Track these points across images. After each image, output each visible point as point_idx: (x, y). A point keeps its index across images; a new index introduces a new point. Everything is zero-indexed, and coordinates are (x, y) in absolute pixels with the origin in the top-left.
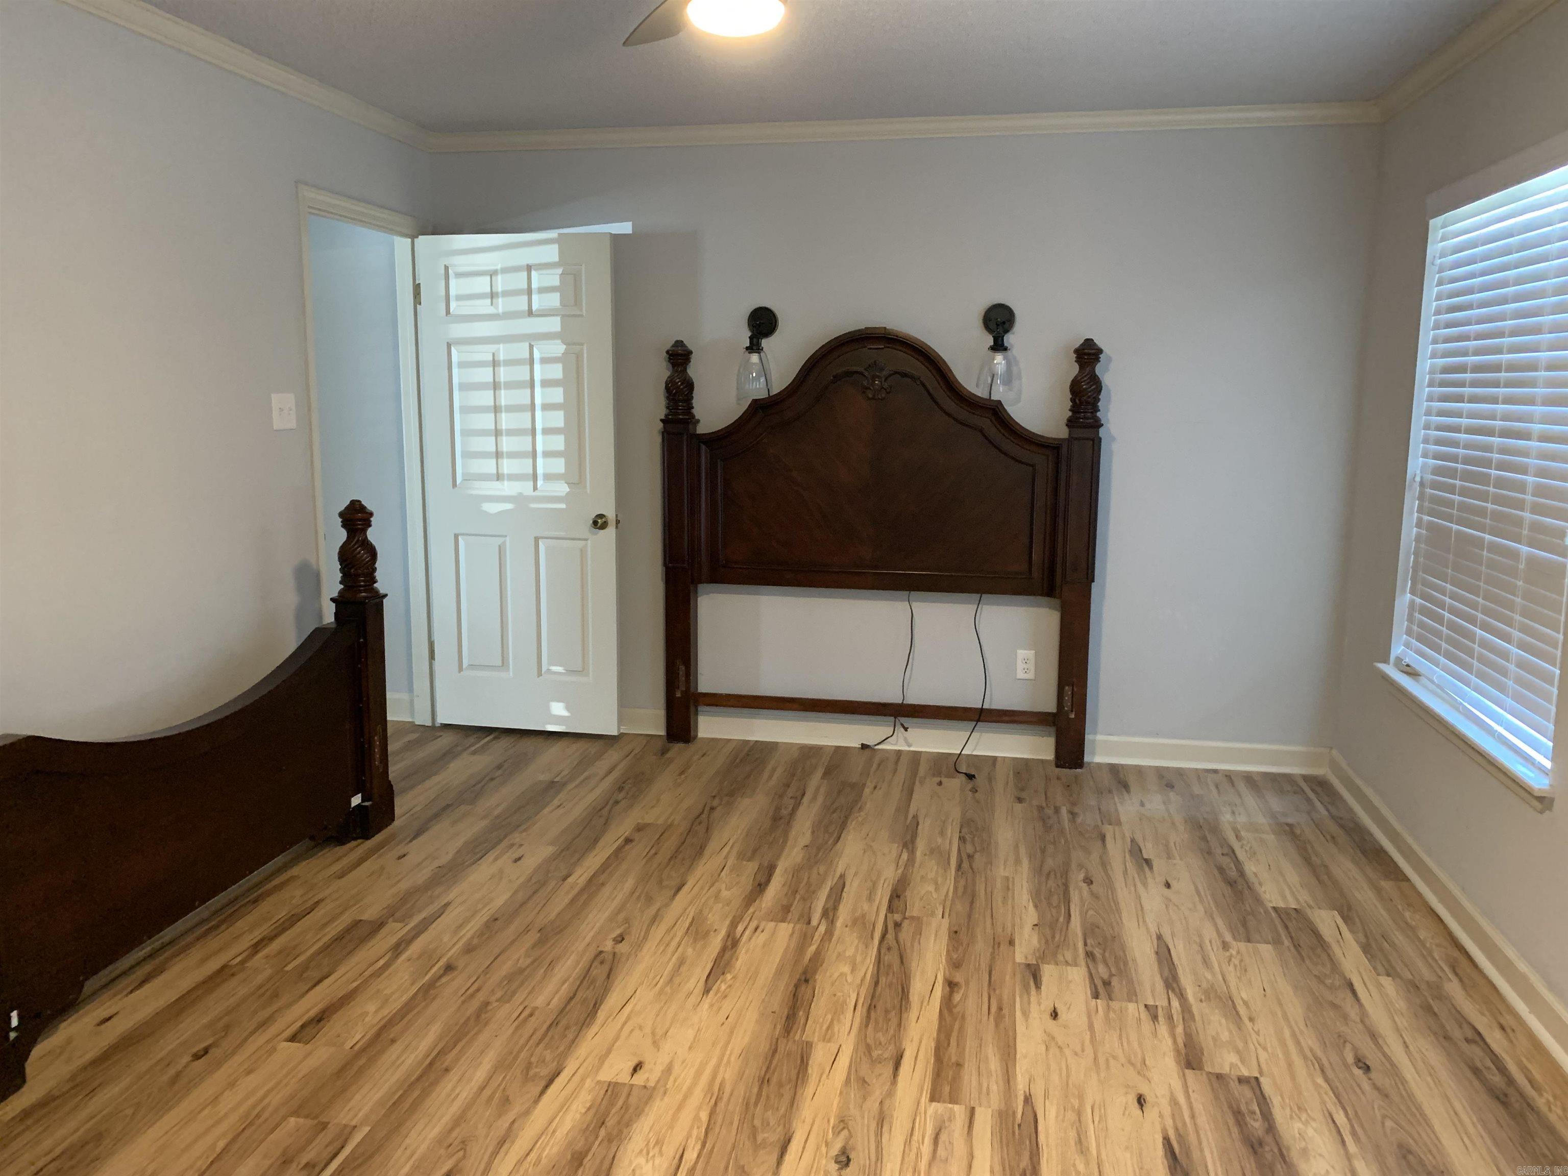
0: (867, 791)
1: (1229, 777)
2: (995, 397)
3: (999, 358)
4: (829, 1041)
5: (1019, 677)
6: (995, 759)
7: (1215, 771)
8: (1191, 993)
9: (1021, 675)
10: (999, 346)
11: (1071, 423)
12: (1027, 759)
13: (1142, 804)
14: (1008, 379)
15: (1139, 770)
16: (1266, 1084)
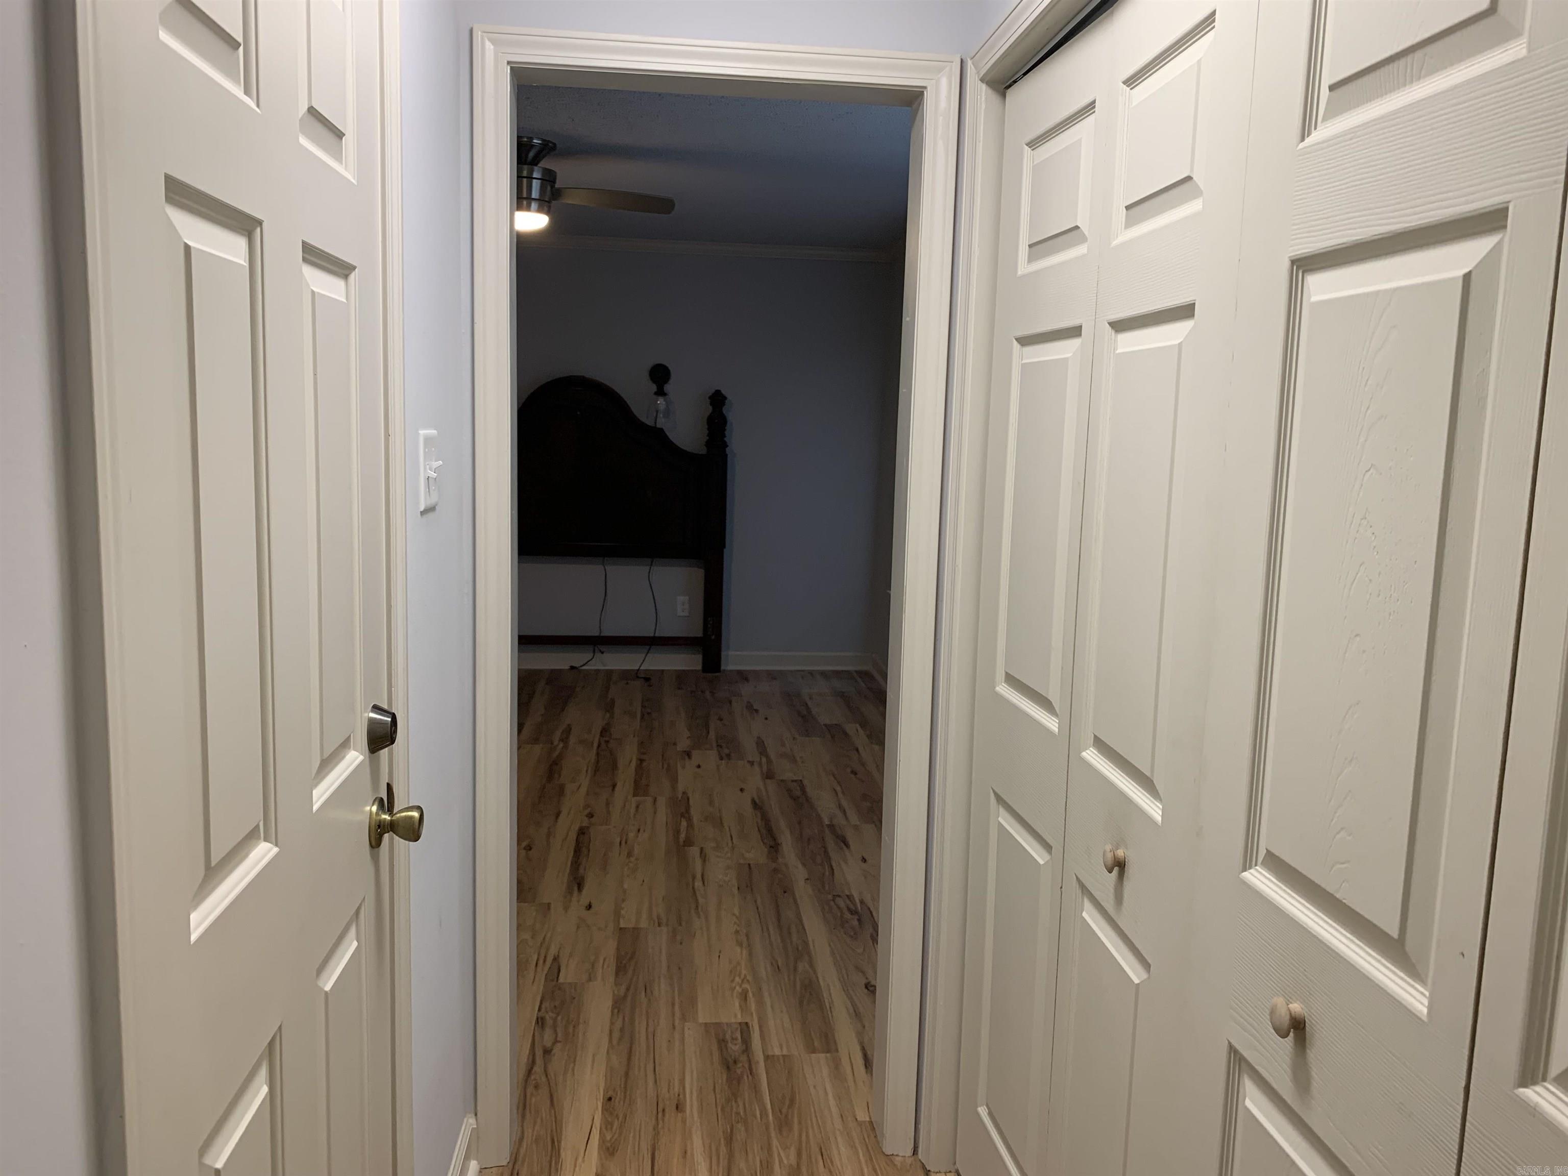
0: (578, 689)
1: (811, 673)
2: (658, 426)
3: (660, 401)
4: (574, 782)
5: (678, 614)
6: (663, 671)
7: (803, 671)
8: (773, 756)
9: (680, 613)
10: (661, 392)
11: (708, 444)
12: (684, 671)
13: (756, 687)
14: (667, 413)
15: (755, 672)
16: (806, 782)
